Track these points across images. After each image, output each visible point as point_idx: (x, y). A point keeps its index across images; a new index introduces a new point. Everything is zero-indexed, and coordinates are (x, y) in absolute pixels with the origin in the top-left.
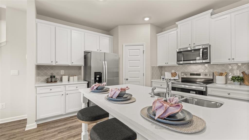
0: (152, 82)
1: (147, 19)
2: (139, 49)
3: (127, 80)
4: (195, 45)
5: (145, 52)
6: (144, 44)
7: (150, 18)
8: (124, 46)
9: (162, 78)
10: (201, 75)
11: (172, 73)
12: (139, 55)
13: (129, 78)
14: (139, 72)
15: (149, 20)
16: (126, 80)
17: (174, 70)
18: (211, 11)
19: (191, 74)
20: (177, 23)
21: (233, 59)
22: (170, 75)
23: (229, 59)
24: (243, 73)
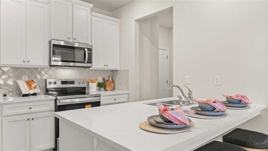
4: (75, 41)
9: (2, 95)
10: (75, 83)
11: (26, 82)
18: (92, 6)
21: (107, 66)
22: (25, 85)
23: (105, 65)
24: (104, 79)
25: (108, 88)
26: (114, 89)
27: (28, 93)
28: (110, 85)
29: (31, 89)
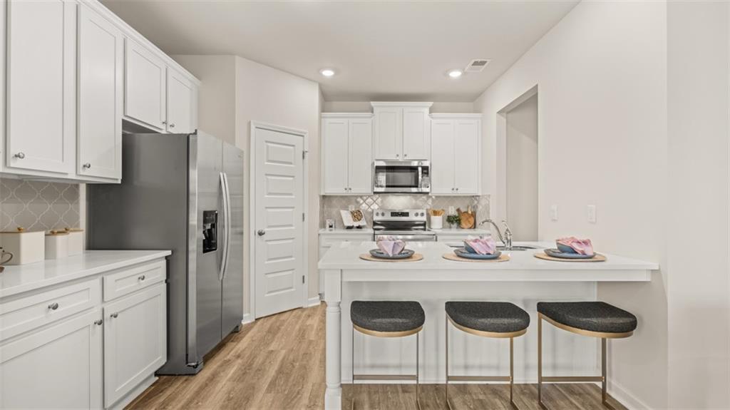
0: (319, 235)
1: (328, 73)
2: (293, 146)
3: (261, 234)
4: (406, 158)
5: (306, 155)
6: (305, 133)
7: (337, 71)
8: (253, 127)
9: (328, 226)
10: (409, 215)
11: (352, 213)
12: (293, 162)
13: (266, 230)
14: (291, 210)
15: (334, 76)
16: (257, 234)
17: (353, 206)
18: (430, 104)
19: (394, 214)
20: (373, 104)
21: (457, 189)
22: (350, 216)
23: (453, 189)
24: (458, 210)
25: (463, 224)
26: (474, 226)
27: (351, 225)
28: (467, 219)
29: (355, 221)
